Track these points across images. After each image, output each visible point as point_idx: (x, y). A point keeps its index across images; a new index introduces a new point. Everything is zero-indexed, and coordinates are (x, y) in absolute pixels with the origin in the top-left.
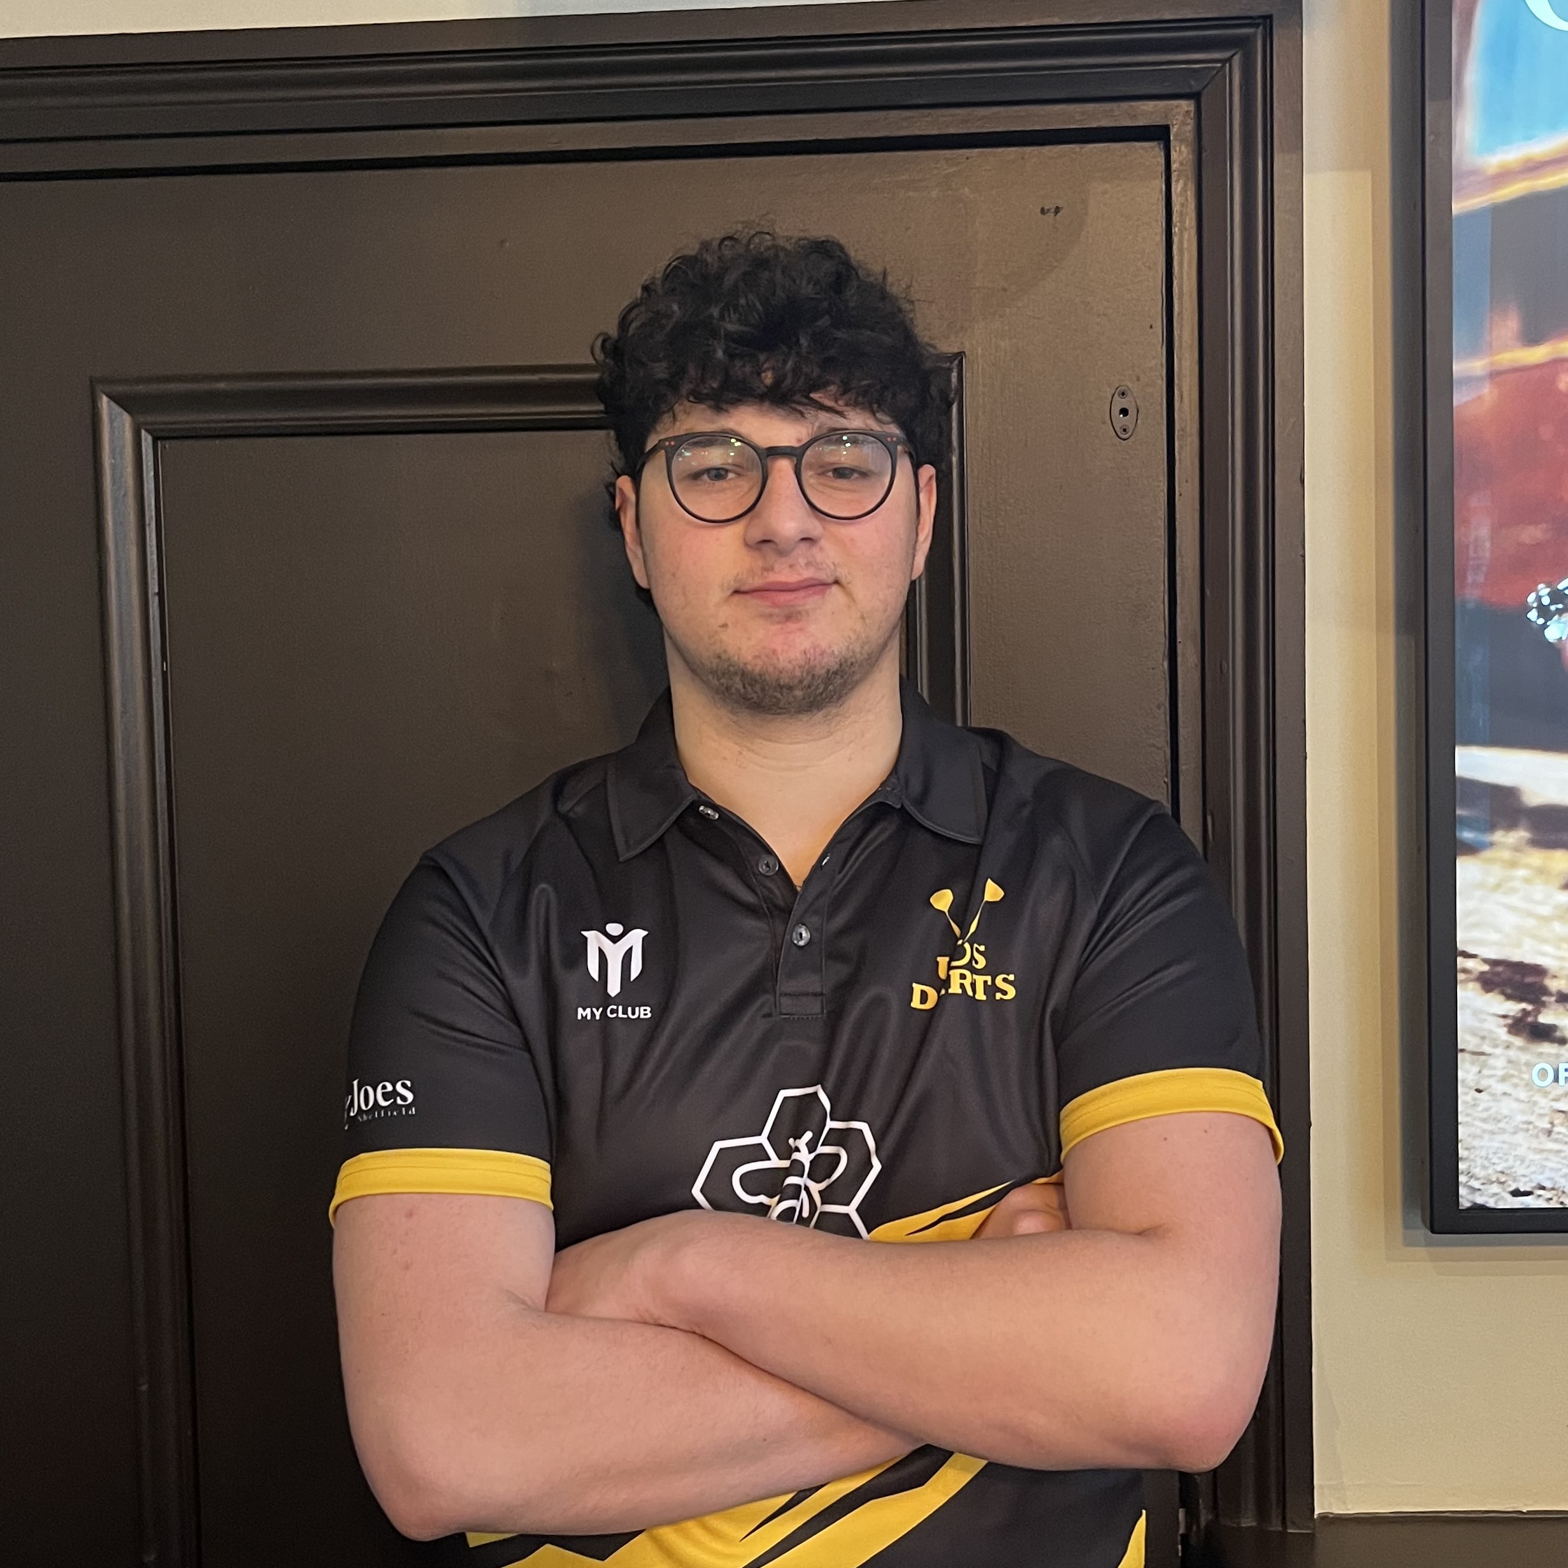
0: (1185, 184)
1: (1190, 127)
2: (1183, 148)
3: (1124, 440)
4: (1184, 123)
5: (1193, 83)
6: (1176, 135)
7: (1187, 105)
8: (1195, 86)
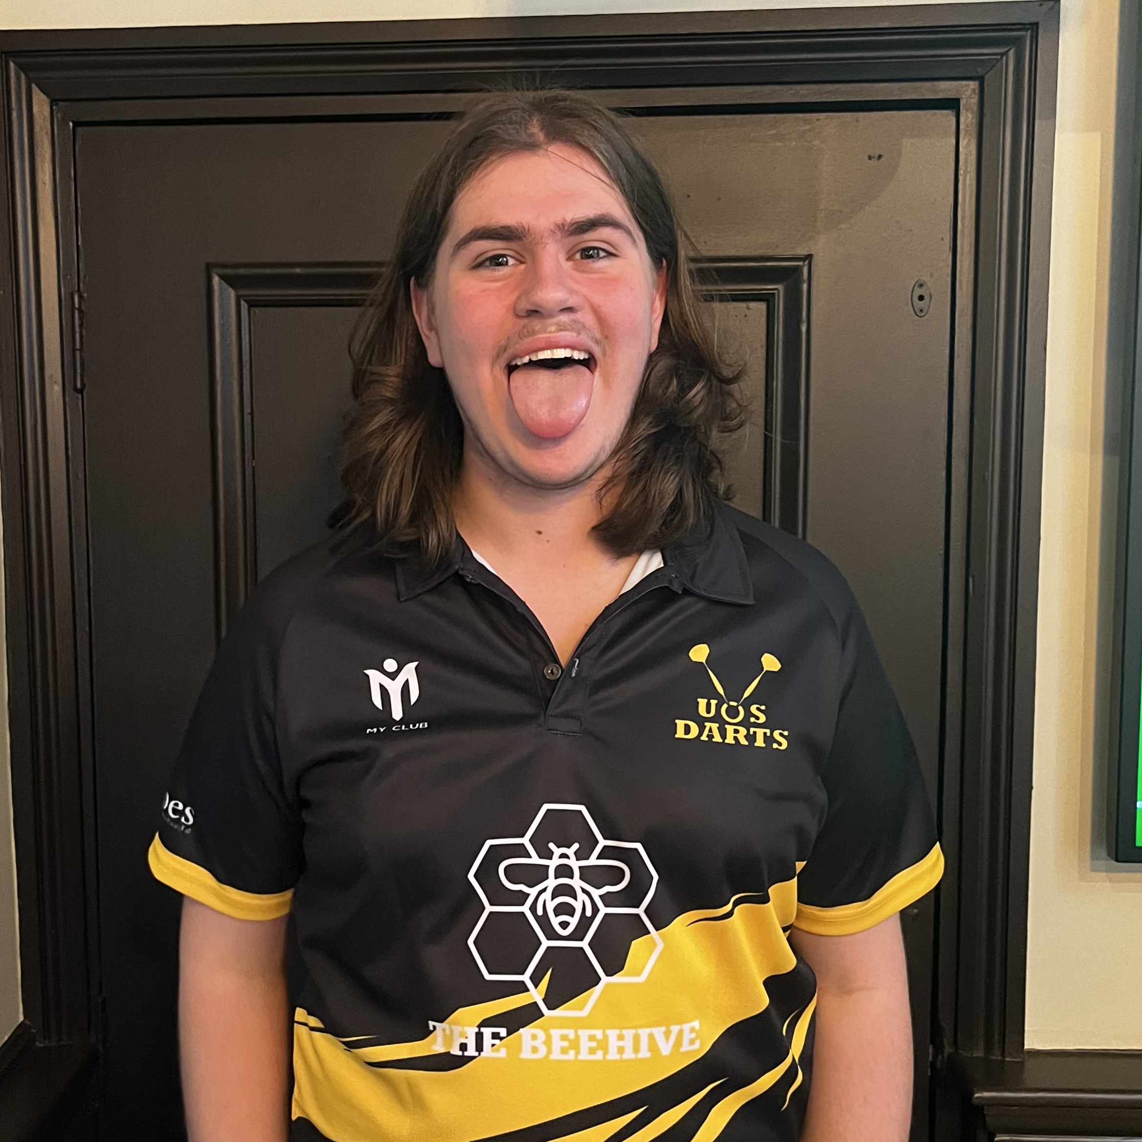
0: (969, 141)
1: (975, 100)
2: (970, 116)
3: (920, 317)
4: (970, 97)
5: (979, 70)
6: (965, 105)
7: (973, 85)
8: (980, 72)
